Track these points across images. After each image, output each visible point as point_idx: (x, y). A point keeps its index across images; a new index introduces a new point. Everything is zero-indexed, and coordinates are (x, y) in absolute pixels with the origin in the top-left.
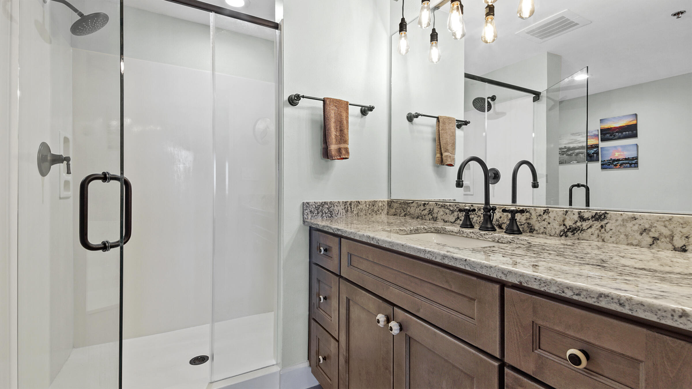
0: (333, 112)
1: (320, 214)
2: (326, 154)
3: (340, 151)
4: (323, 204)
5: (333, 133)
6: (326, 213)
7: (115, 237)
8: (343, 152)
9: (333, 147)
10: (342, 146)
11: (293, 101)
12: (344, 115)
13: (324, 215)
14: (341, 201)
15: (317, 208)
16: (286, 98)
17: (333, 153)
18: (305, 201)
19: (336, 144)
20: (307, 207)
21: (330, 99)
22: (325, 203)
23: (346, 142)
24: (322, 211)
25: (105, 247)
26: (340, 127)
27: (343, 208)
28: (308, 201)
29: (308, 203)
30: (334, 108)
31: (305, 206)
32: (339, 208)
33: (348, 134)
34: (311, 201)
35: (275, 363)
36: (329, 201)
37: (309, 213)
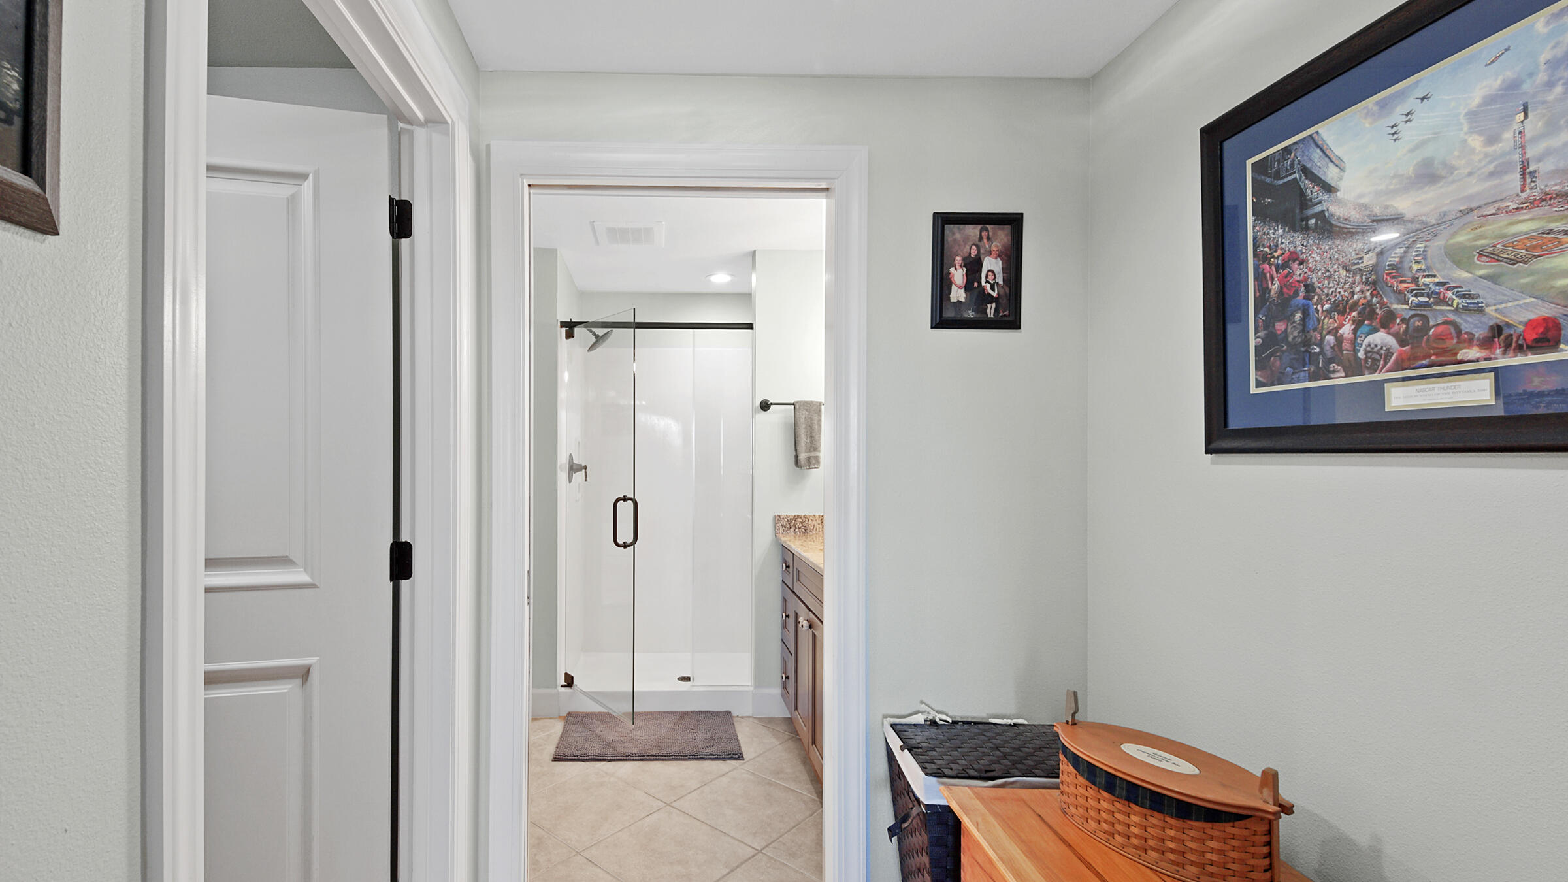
0: (803, 417)
1: (793, 528)
2: (797, 463)
3: (809, 460)
4: (796, 518)
5: (803, 440)
6: (799, 528)
7: (630, 540)
8: (813, 461)
9: (803, 456)
10: (813, 454)
11: (765, 406)
12: (816, 418)
13: (797, 530)
14: (817, 514)
15: (789, 522)
16: (758, 404)
17: (802, 463)
18: (777, 514)
19: (806, 452)
20: (778, 520)
21: (800, 402)
22: (798, 516)
23: (816, 449)
24: (795, 525)
25: (625, 546)
26: (811, 433)
27: (820, 522)
28: (779, 514)
29: (779, 516)
30: (804, 412)
31: (778, 518)
32: (815, 522)
33: (819, 440)
34: (783, 514)
35: (750, 684)
36: (803, 514)
37: (781, 527)
